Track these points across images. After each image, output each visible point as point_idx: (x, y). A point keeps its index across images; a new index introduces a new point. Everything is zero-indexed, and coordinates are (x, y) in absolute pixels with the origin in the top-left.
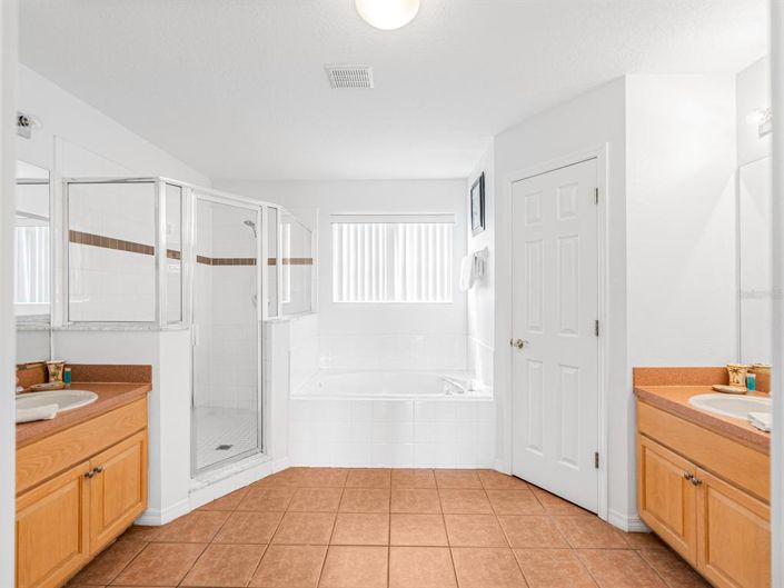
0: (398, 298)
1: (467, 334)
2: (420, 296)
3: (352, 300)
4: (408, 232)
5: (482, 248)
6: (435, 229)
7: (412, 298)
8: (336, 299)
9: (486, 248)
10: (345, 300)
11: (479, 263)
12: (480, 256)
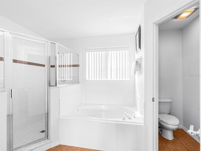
0: (109, 79)
1: (135, 92)
2: (117, 78)
3: (93, 79)
4: (112, 54)
5: (140, 57)
6: (122, 53)
7: (114, 78)
8: (87, 79)
9: (141, 57)
10: (90, 79)
11: (138, 64)
12: (138, 61)
